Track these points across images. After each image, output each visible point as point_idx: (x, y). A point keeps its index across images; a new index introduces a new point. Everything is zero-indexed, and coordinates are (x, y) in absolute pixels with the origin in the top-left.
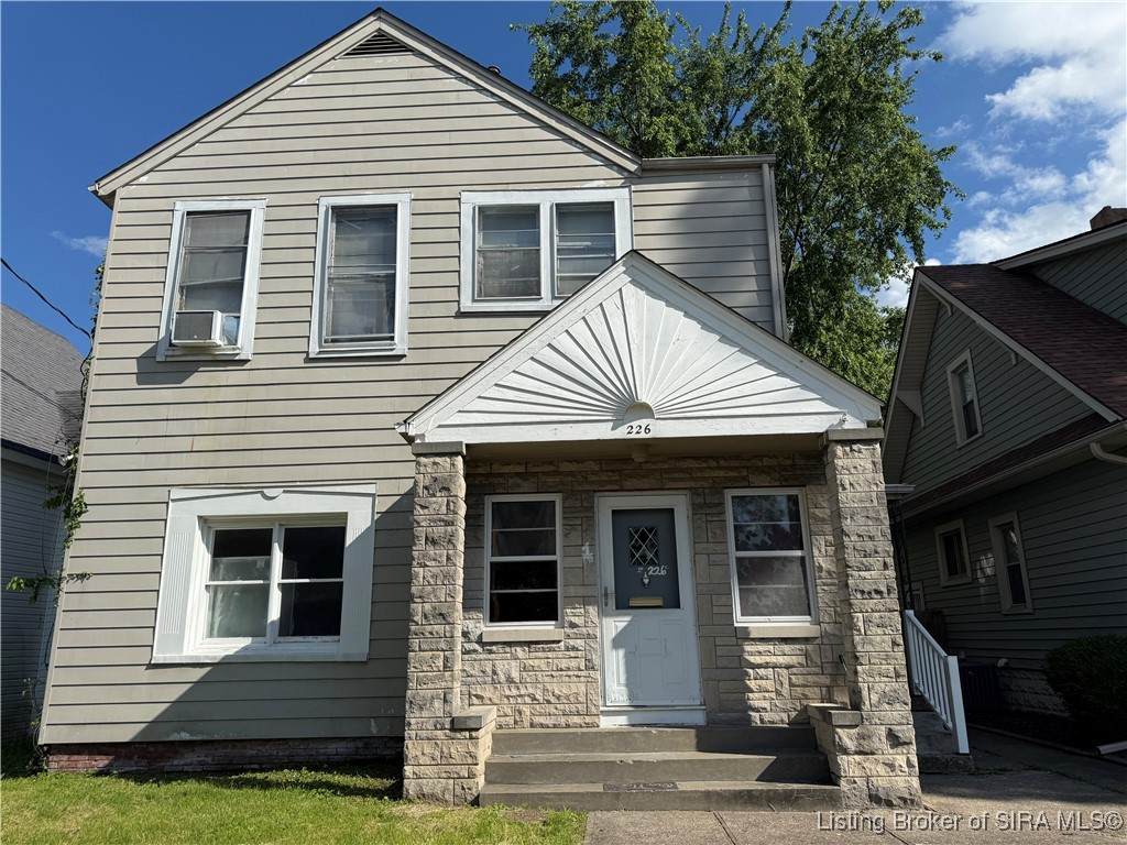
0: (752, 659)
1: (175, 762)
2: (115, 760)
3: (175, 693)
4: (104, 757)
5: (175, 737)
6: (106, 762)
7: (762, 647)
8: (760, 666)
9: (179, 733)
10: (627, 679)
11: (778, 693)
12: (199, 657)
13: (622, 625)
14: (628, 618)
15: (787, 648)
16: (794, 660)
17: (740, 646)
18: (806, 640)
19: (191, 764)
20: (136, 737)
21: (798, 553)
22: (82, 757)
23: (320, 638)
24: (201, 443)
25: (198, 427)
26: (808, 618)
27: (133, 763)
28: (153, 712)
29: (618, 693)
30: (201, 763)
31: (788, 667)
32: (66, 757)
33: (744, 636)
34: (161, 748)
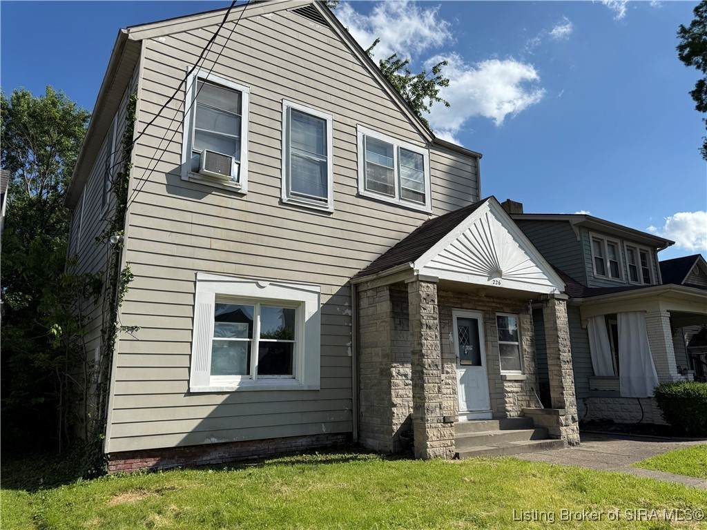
0: (508, 389)
1: (204, 459)
2: (161, 460)
3: (205, 412)
4: (152, 459)
5: (207, 441)
6: (155, 462)
7: (510, 384)
8: (509, 392)
9: (210, 439)
10: (466, 398)
11: (514, 404)
12: (221, 388)
13: (463, 373)
14: (465, 370)
15: (516, 384)
16: (519, 390)
17: (502, 383)
18: (521, 381)
19: (215, 459)
20: (179, 444)
21: (517, 343)
22: (135, 461)
23: (282, 376)
24: (216, 244)
25: (212, 232)
26: (520, 371)
27: (174, 461)
28: (191, 426)
29: (463, 406)
30: (221, 458)
31: (517, 393)
32: (123, 461)
33: (504, 379)
34: (193, 450)
